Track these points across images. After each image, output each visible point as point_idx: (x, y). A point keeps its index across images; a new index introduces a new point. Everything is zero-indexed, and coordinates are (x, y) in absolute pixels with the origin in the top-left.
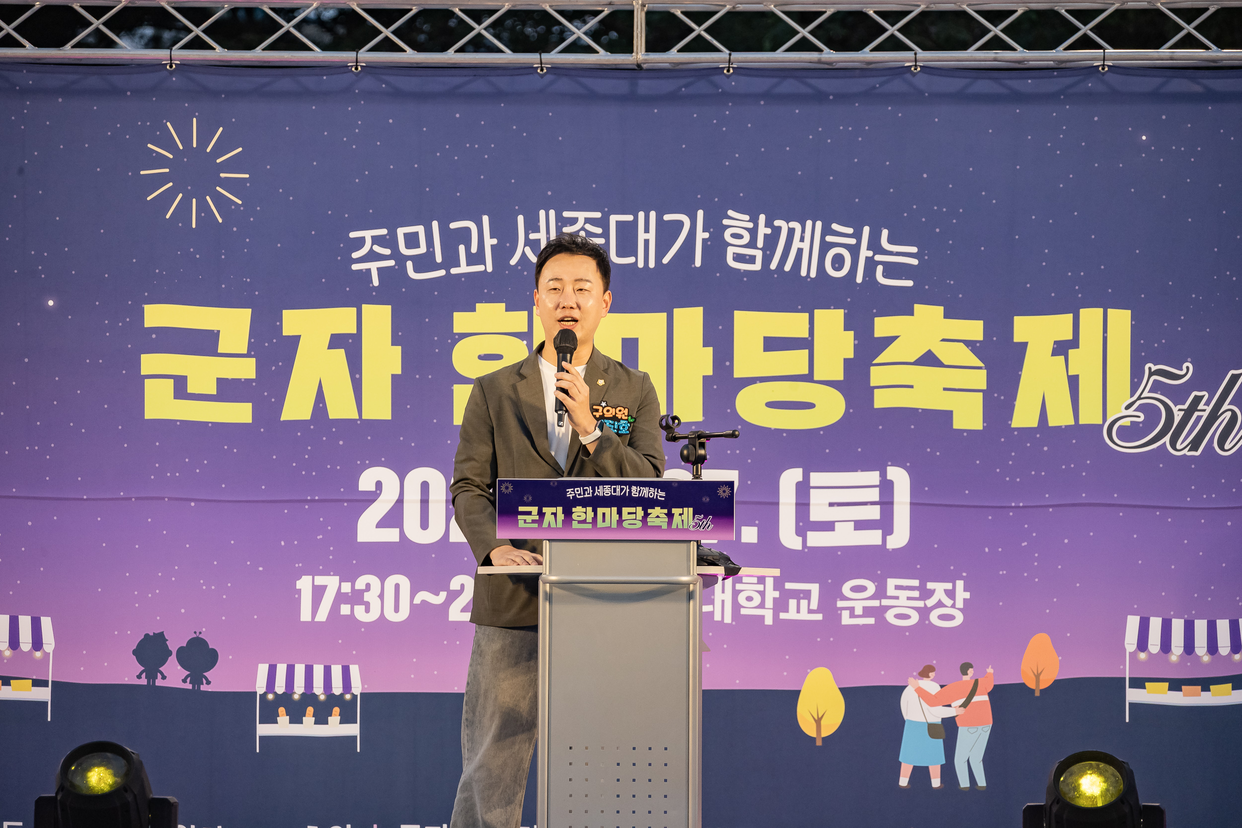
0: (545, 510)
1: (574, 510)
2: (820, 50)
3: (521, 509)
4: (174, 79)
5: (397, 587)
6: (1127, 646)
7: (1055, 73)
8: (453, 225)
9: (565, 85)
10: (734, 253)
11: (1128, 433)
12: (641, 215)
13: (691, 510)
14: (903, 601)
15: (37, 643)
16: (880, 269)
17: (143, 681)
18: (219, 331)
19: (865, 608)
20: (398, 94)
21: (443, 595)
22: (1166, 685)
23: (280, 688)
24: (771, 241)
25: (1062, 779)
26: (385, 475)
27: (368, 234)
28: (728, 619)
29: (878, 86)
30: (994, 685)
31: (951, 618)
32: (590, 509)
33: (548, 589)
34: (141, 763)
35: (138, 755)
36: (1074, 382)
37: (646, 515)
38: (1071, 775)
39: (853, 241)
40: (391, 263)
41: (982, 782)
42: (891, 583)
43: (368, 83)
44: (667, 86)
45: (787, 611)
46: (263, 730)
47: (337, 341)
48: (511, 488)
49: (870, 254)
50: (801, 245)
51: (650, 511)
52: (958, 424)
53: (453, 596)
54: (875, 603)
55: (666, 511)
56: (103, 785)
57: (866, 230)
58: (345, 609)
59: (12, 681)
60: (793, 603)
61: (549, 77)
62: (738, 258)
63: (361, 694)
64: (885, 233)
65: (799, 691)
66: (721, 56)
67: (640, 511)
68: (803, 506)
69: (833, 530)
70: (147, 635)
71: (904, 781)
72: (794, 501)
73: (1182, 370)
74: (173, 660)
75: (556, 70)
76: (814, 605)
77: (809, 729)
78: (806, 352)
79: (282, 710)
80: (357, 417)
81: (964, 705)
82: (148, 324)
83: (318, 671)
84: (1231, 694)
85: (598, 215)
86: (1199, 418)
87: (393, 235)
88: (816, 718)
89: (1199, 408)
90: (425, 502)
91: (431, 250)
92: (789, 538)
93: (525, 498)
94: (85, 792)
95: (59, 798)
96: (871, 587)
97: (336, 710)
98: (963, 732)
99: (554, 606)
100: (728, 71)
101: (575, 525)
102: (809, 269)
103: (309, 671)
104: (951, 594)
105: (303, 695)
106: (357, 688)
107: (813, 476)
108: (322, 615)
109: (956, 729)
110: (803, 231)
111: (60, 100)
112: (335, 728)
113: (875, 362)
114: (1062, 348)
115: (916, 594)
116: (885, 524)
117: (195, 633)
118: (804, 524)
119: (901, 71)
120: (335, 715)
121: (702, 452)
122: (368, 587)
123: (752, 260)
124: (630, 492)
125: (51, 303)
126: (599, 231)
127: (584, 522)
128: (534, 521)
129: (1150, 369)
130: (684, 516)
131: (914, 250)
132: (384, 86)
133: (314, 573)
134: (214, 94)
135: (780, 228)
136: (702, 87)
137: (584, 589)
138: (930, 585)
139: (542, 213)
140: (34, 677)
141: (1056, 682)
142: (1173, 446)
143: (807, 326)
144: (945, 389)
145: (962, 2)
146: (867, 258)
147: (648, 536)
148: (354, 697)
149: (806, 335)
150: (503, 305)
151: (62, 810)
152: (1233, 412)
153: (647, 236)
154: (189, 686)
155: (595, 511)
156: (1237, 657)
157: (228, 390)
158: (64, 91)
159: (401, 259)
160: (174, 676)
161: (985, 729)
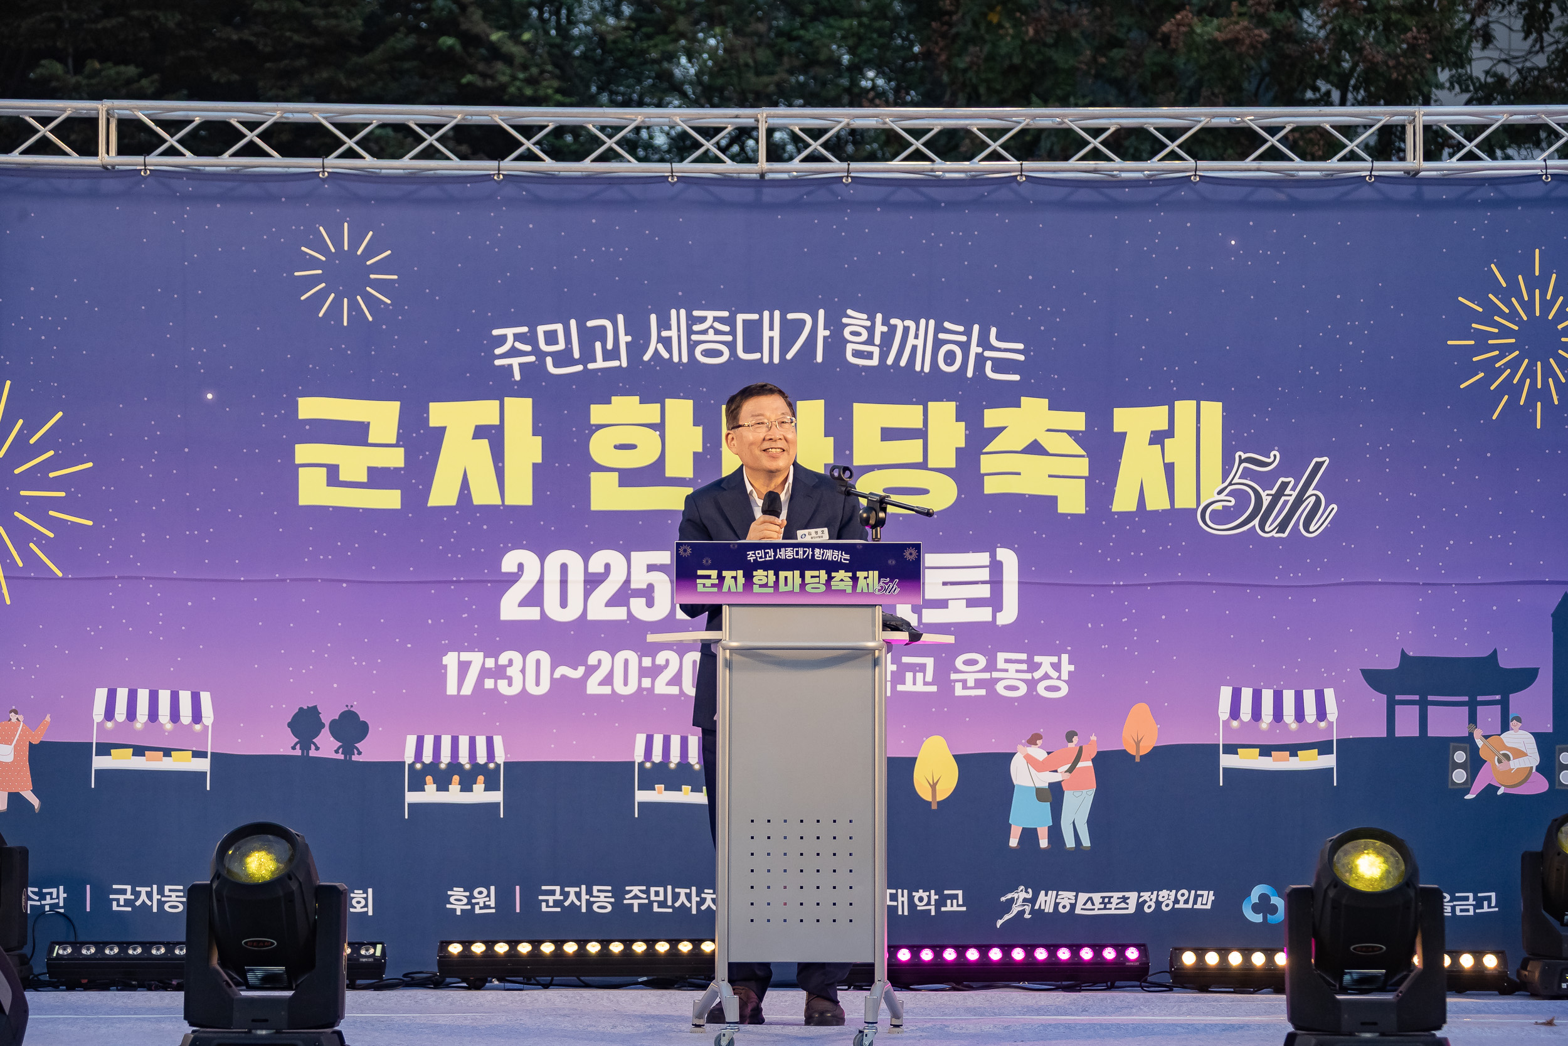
0: (724, 573)
1: (755, 573)
2: (932, 161)
3: (700, 572)
4: (326, 186)
5: (538, 662)
6: (1220, 715)
7: (1150, 183)
8: (590, 324)
9: (693, 193)
10: (853, 350)
11: (1221, 517)
12: (766, 314)
13: (876, 573)
14: (1012, 674)
15: (197, 717)
16: (989, 364)
17: (298, 752)
18: (369, 423)
19: (976, 681)
20: (538, 201)
21: (581, 670)
22: (1257, 750)
23: (427, 758)
24: (888, 338)
25: (1336, 859)
26: (527, 557)
27: (510, 332)
29: (986, 194)
30: (1098, 752)
31: (1057, 689)
32: (771, 573)
33: (727, 656)
34: (307, 845)
35: (303, 837)
36: (1169, 469)
37: (830, 578)
39: (964, 338)
40: (532, 359)
41: (1086, 842)
42: (1001, 656)
43: (510, 190)
44: (788, 195)
45: (904, 683)
46: (412, 797)
47: (480, 432)
48: (689, 551)
49: (980, 350)
50: (915, 342)
51: (833, 574)
52: (1062, 508)
53: (591, 670)
54: (987, 676)
55: (850, 574)
57: (976, 328)
58: (489, 684)
59: (172, 753)
60: (909, 676)
61: (681, 186)
62: (857, 354)
63: (504, 763)
64: (993, 331)
65: (915, 759)
67: (823, 574)
69: (947, 607)
70: (301, 709)
71: (1014, 842)
73: (1270, 458)
74: (325, 733)
75: (686, 179)
76: (929, 677)
77: (924, 793)
78: (921, 441)
79: (429, 779)
80: (500, 503)
81: (1070, 771)
82: (302, 415)
83: (464, 742)
84: (1317, 759)
85: (726, 314)
86: (1286, 502)
87: (533, 332)
88: (932, 783)
89: (1285, 493)
90: (564, 582)
91: (569, 346)
93: (704, 561)
94: (243, 880)
95: (214, 886)
96: (982, 661)
97: (481, 778)
98: (1068, 796)
99: (735, 674)
100: (847, 180)
101: (756, 589)
102: (923, 365)
103: (455, 742)
104: (1057, 667)
105: (449, 764)
106: (500, 757)
108: (467, 690)
109: (1062, 793)
110: (917, 329)
111: (218, 206)
112: (479, 795)
113: (985, 450)
114: (1158, 438)
115: (1024, 667)
116: (995, 602)
119: (1008, 180)
120: (480, 783)
121: (882, 515)
122: (511, 662)
123: (869, 356)
124: (813, 555)
125: (210, 396)
126: (727, 328)
127: (765, 585)
128: (713, 585)
129: (1240, 456)
130: (870, 579)
131: (1021, 346)
132: (524, 193)
133: (460, 649)
134: (363, 200)
135: (895, 326)
136: (822, 195)
137: (768, 656)
138: (1037, 659)
139: (673, 312)
140: (194, 749)
141: (1155, 748)
142: (1263, 530)
143: (922, 417)
144: (1050, 476)
145: (1065, 116)
146: (977, 354)
147: (831, 601)
148: (498, 766)
149: (921, 426)
150: (637, 398)
151: (218, 901)
152: (1317, 497)
153: (771, 334)
154: (341, 756)
155: (777, 575)
156: (1323, 724)
157: (378, 478)
158: (222, 198)
159: (541, 355)
160: (326, 746)
161: (1089, 793)
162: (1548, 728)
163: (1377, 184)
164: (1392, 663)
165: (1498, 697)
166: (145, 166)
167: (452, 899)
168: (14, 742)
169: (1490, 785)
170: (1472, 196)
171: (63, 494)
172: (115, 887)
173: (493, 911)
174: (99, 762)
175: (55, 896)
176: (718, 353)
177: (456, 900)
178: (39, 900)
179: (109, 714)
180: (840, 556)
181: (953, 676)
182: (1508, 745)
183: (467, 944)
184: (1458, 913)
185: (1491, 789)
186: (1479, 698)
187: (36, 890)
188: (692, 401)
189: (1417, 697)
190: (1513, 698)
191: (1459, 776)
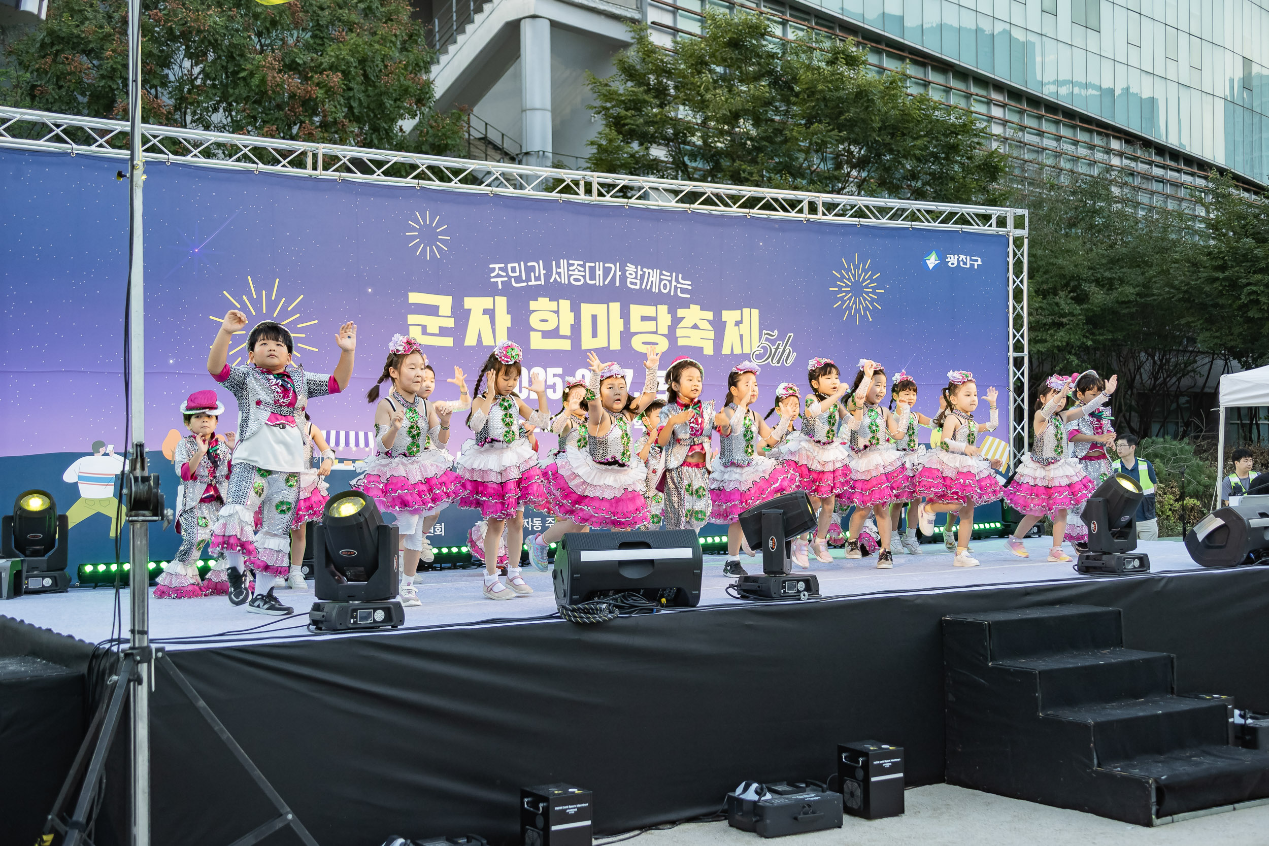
4: (419, 193)
7: (733, 217)
8: (529, 264)
9: (569, 208)
10: (630, 281)
12: (597, 263)
16: (679, 290)
18: (439, 306)
24: (643, 276)
27: (497, 266)
29: (677, 217)
36: (741, 336)
39: (670, 278)
40: (506, 279)
43: (496, 201)
47: (486, 312)
50: (652, 279)
52: (705, 352)
57: (674, 274)
59: (356, 461)
61: (564, 204)
62: (632, 283)
64: (680, 275)
66: (625, 201)
73: (774, 333)
75: (566, 202)
78: (656, 322)
82: (411, 301)
85: (582, 263)
86: (780, 351)
87: (506, 267)
89: (779, 348)
91: (521, 274)
100: (627, 207)
102: (655, 289)
110: (653, 274)
113: (678, 327)
114: (738, 323)
119: (685, 212)
123: (636, 284)
125: (370, 290)
126: (582, 269)
129: (765, 332)
131: (690, 283)
132: (501, 203)
135: (645, 272)
136: (618, 212)
139: (562, 261)
142: (772, 362)
143: (655, 312)
144: (701, 338)
146: (675, 285)
149: (654, 315)
150: (548, 299)
152: (790, 349)
153: (599, 273)
157: (443, 332)
159: (510, 277)
166: (340, 177)
170: (837, 231)
176: (579, 280)
188: (570, 301)
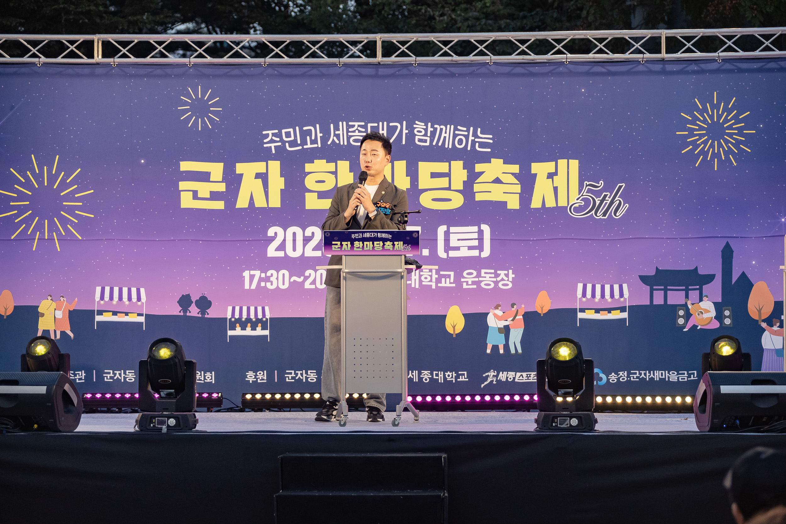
0: (343, 243)
1: (355, 243)
2: (452, 56)
3: (333, 243)
4: (191, 70)
5: (284, 275)
6: (577, 295)
7: (547, 64)
8: (305, 128)
9: (349, 71)
10: (418, 139)
11: (577, 210)
12: (381, 123)
13: (402, 242)
14: (488, 278)
15: (139, 299)
16: (477, 144)
17: (182, 314)
18: (210, 172)
19: (472, 281)
20: (281, 75)
21: (302, 278)
22: (594, 311)
23: (237, 316)
24: (433, 134)
25: (552, 349)
26: (279, 230)
27: (270, 132)
28: (417, 287)
29: (476, 70)
30: (525, 312)
31: (507, 285)
32: (361, 243)
33: (344, 275)
34: (181, 346)
35: (180, 343)
36: (556, 189)
37: (384, 245)
38: (556, 348)
39: (466, 133)
40: (280, 144)
41: (520, 351)
42: (483, 271)
43: (270, 71)
44: (390, 71)
45: (441, 283)
46: (230, 333)
47: (258, 176)
48: (329, 234)
49: (473, 138)
50: (445, 135)
51: (385, 243)
52: (509, 207)
53: (306, 278)
54: (477, 279)
55: (392, 243)
56: (166, 355)
57: (472, 129)
58: (263, 284)
59: (129, 314)
60: (443, 280)
61: (343, 68)
62: (420, 140)
63: (270, 318)
64: (479, 130)
65: (446, 315)
66: (412, 59)
67: (381, 243)
68: (447, 240)
69: (459, 250)
70: (183, 295)
71: (489, 351)
72: (443, 238)
73: (599, 184)
74: (193, 305)
75: (346, 65)
76: (452, 281)
77: (450, 330)
78: (448, 178)
79: (238, 325)
80: (267, 207)
81: (513, 320)
82: (182, 169)
83: (252, 309)
84: (619, 314)
85: (363, 124)
86: (606, 203)
87: (280, 132)
88: (453, 326)
89: (606, 199)
90: (294, 240)
91: (296, 138)
92: (442, 254)
93: (335, 238)
94: (159, 358)
95: (148, 361)
96: (475, 273)
97: (260, 325)
98: (512, 332)
99: (347, 282)
100: (415, 65)
101: (355, 249)
102: (449, 145)
103: (248, 309)
104: (507, 275)
105: (246, 319)
106: (268, 316)
107: (451, 228)
108: (254, 287)
109: (509, 330)
110: (446, 129)
111: (145, 79)
112: (259, 332)
113: (475, 182)
114: (551, 176)
115: (493, 275)
116: (480, 247)
117: (202, 294)
118: (448, 248)
119: (485, 64)
120: (259, 327)
121: (406, 219)
122: (272, 275)
123: (425, 141)
124: (377, 236)
125: (143, 161)
126: (364, 130)
127: (359, 248)
128: (338, 248)
129: (586, 183)
130: (399, 245)
131: (491, 136)
132: (276, 72)
133: (250, 269)
134: (207, 76)
136: (404, 71)
137: (360, 275)
138: (499, 272)
139: (341, 123)
140: (138, 312)
141: (550, 310)
142: (596, 215)
143: (448, 168)
144: (504, 193)
145: (509, 36)
146: (472, 140)
147: (384, 254)
148: (267, 319)
149: (448, 171)
150: (325, 160)
151: (150, 366)
152: (620, 201)
154: (200, 315)
155: (363, 243)
156: (622, 299)
157: (214, 196)
158: (147, 76)
159: (284, 142)
160: (194, 311)
161: (521, 330)
162: (720, 300)
163: (645, 64)
164: (653, 273)
165: (698, 287)
166: (114, 62)
167: (248, 376)
168: (62, 311)
169: (694, 325)
170: (688, 69)
171: (81, 204)
172: (105, 371)
173: (266, 381)
174: (98, 318)
175: (80, 375)
177: (250, 376)
178: (74, 377)
179: (102, 298)
180: (388, 236)
181: (462, 280)
182: (702, 307)
183: (253, 394)
184: (680, 380)
185: (695, 327)
186: (690, 287)
187: (73, 372)
188: (349, 162)
189: (663, 287)
190: (704, 287)
191: (681, 321)
